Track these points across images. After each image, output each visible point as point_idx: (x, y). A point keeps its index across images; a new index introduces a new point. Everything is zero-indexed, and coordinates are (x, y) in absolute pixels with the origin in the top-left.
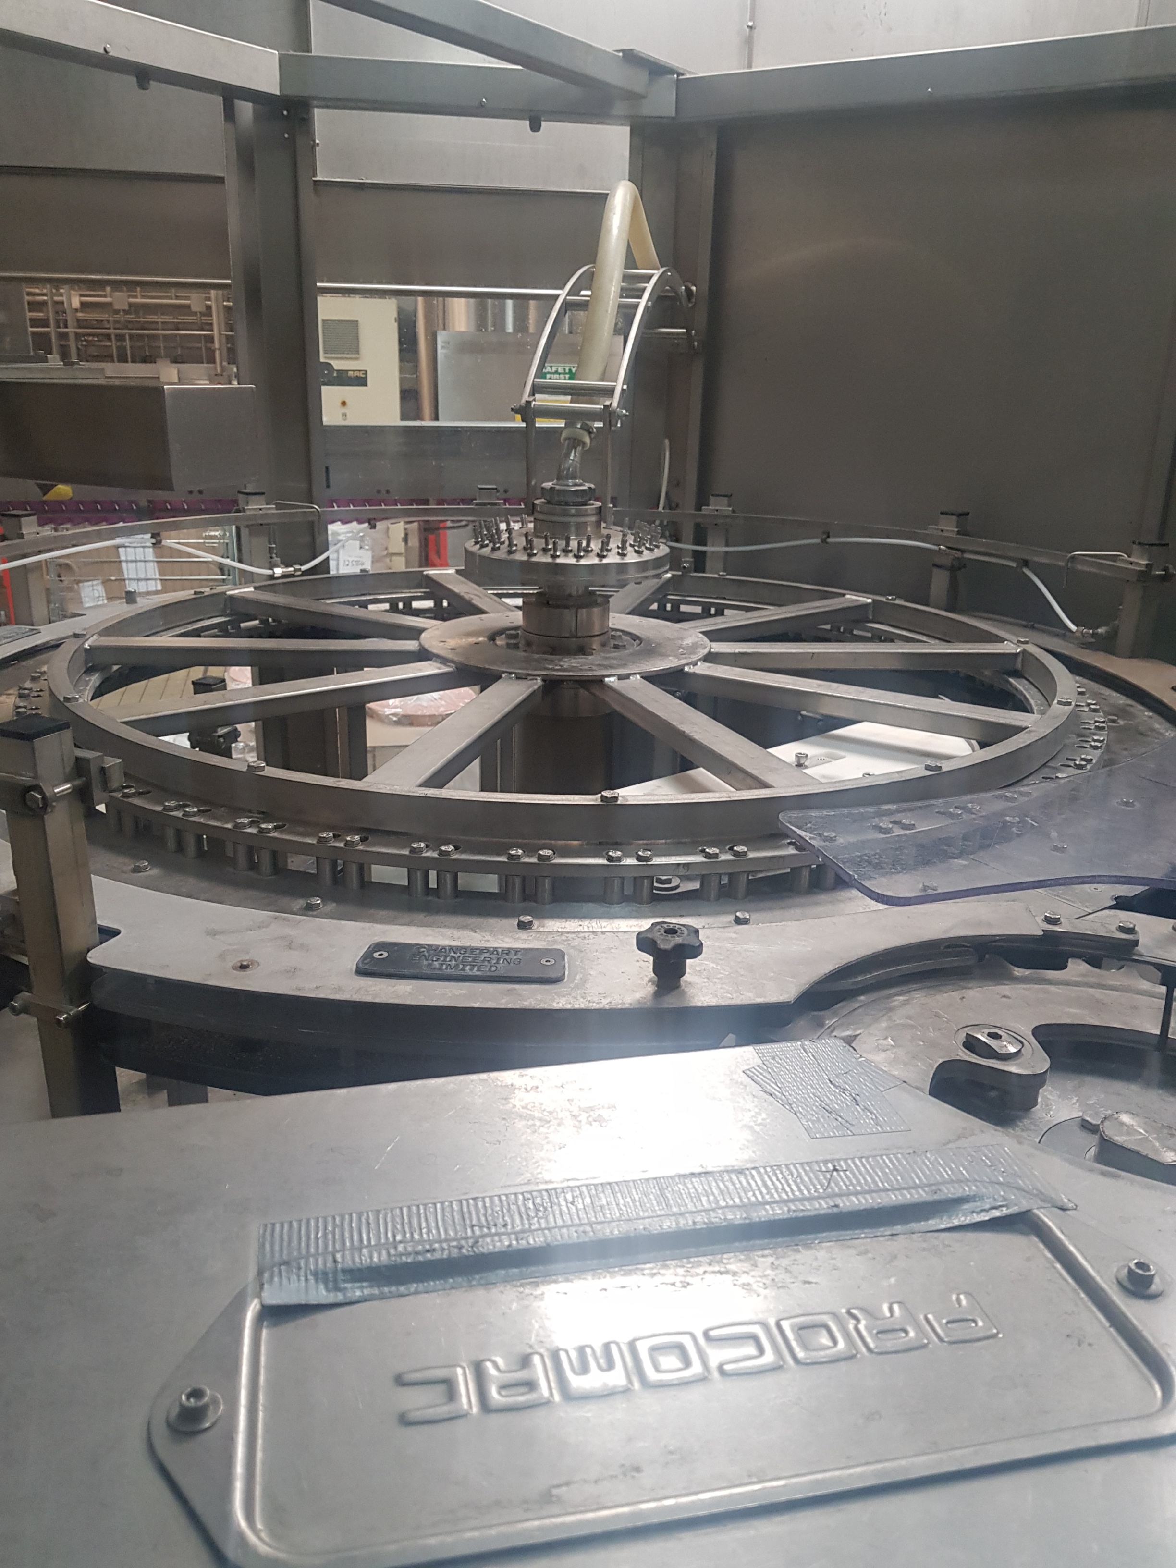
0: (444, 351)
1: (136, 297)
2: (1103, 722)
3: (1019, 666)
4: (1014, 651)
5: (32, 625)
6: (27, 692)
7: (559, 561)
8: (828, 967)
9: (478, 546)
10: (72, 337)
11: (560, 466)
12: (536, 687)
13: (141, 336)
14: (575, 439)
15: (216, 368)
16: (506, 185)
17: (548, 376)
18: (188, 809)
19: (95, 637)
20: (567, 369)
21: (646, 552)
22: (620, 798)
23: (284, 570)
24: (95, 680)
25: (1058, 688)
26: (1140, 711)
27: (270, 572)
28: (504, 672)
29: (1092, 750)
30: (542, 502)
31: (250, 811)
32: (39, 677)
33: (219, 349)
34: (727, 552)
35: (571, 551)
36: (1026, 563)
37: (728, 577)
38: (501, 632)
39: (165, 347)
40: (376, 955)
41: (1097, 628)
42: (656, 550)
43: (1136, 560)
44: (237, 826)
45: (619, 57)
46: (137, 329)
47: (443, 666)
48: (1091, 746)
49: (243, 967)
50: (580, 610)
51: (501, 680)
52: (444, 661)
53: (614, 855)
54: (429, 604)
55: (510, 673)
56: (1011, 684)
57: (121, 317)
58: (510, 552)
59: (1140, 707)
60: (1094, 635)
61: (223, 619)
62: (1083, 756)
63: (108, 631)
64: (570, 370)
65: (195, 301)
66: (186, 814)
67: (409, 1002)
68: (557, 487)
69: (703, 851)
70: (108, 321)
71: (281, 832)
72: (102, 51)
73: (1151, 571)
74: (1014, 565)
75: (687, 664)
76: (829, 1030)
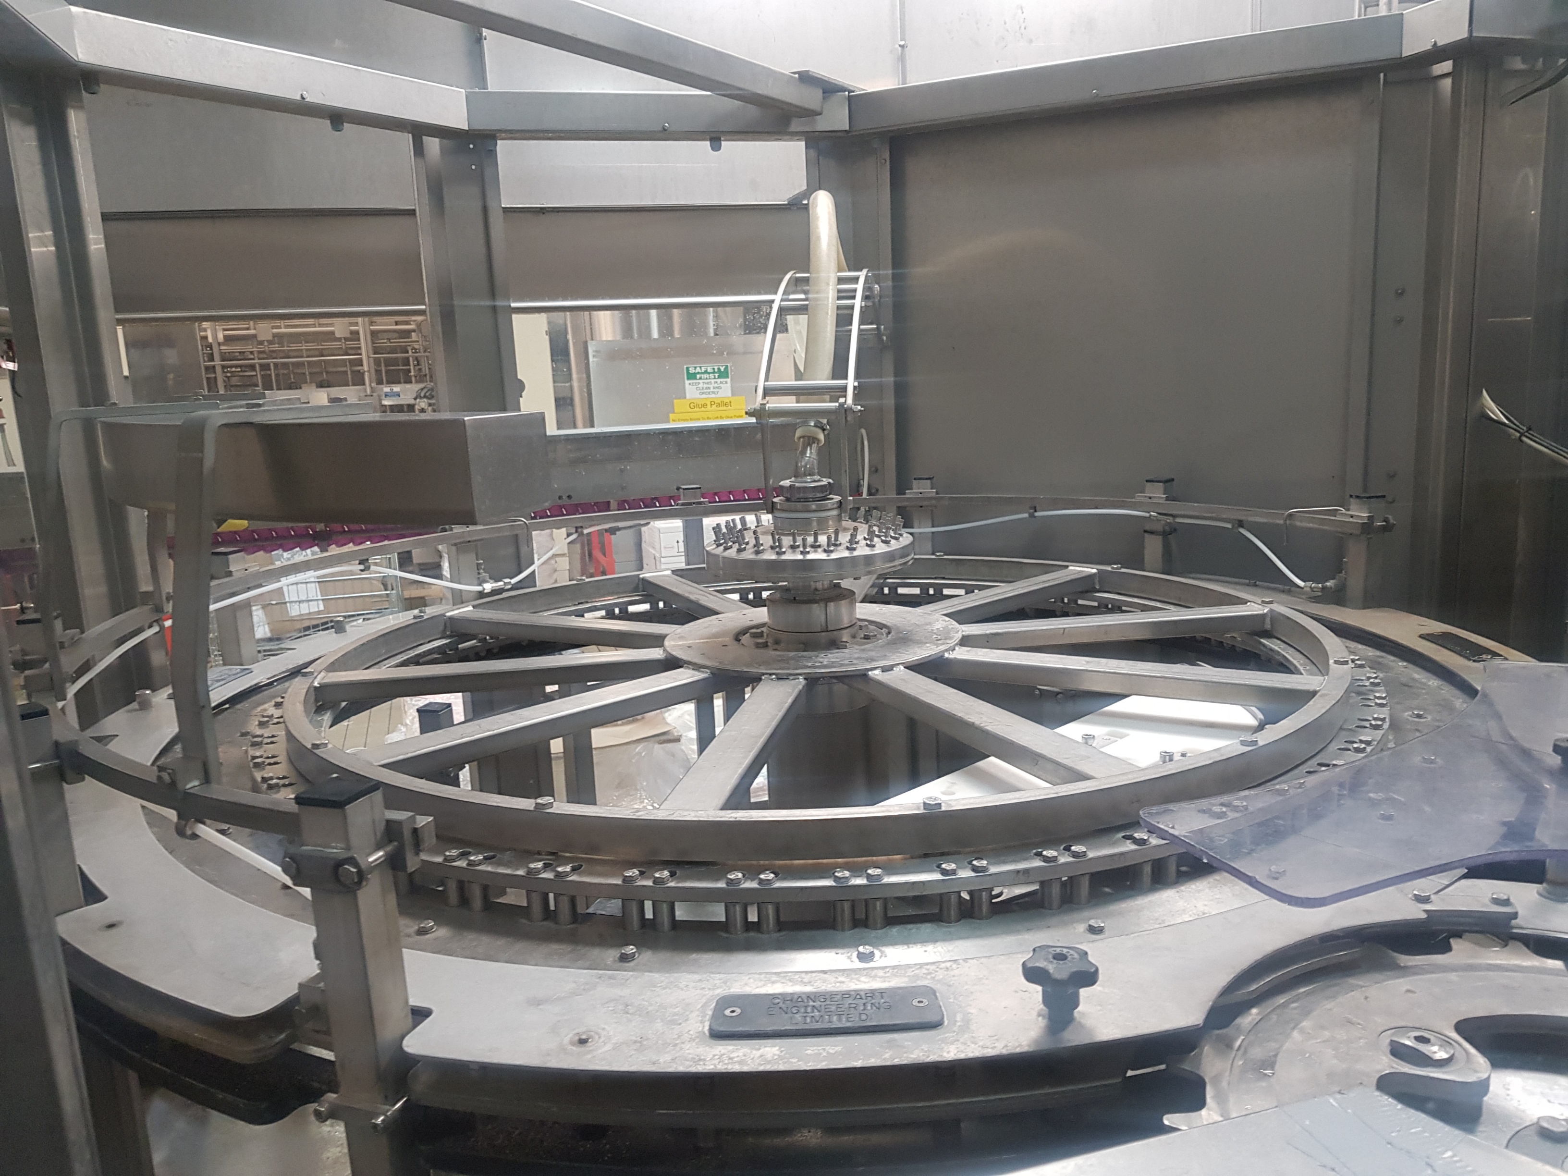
0: (595, 359)
1: (279, 327)
2: (1376, 678)
3: (1268, 626)
4: (1261, 612)
5: (242, 665)
6: (259, 739)
7: (809, 557)
8: (1224, 979)
9: (722, 548)
10: (219, 370)
11: (797, 463)
12: (800, 687)
13: (285, 365)
14: (809, 437)
15: (365, 390)
16: (682, 202)
17: (698, 376)
18: (472, 858)
19: (323, 674)
20: (716, 368)
21: (893, 542)
22: (943, 804)
23: (494, 585)
24: (327, 717)
25: (1327, 648)
26: (1394, 661)
27: (479, 588)
28: (764, 674)
29: (1376, 708)
30: (781, 500)
31: (539, 853)
32: (268, 721)
33: (369, 371)
34: (933, 533)
35: (819, 546)
36: (1241, 524)
37: (946, 557)
38: (744, 631)
39: (310, 373)
40: (727, 1012)
41: (1326, 581)
42: (901, 539)
43: (1357, 514)
44: (530, 872)
45: (795, 78)
46: (281, 358)
47: (696, 673)
48: (1376, 704)
49: (583, 1042)
50: (828, 604)
51: (762, 682)
52: (697, 667)
53: (948, 868)
54: (645, 607)
55: (771, 674)
56: (1264, 645)
57: (266, 348)
58: (758, 552)
59: (1392, 658)
60: (1323, 588)
61: (444, 641)
62: (1375, 716)
63: (333, 667)
64: (719, 369)
65: (339, 328)
66: (471, 864)
67: (782, 1067)
68: (797, 485)
69: (1039, 854)
70: (252, 353)
71: (579, 874)
72: (298, 98)
73: (1373, 523)
74: (1229, 526)
75: (946, 650)
76: (1241, 1052)
